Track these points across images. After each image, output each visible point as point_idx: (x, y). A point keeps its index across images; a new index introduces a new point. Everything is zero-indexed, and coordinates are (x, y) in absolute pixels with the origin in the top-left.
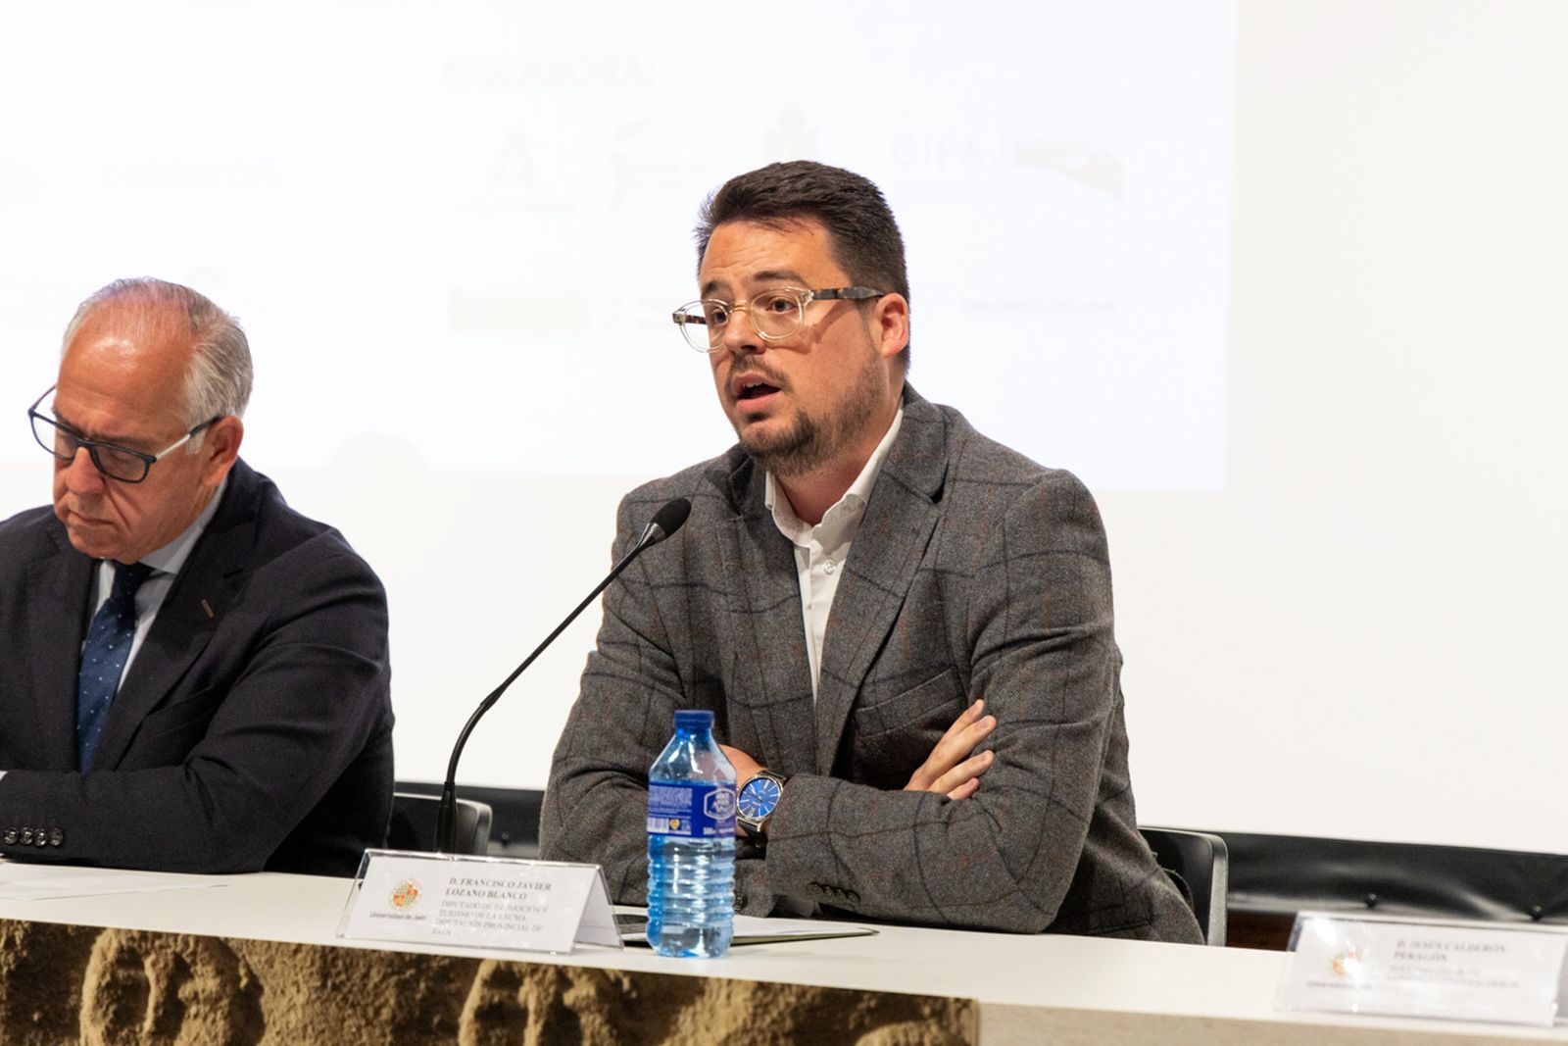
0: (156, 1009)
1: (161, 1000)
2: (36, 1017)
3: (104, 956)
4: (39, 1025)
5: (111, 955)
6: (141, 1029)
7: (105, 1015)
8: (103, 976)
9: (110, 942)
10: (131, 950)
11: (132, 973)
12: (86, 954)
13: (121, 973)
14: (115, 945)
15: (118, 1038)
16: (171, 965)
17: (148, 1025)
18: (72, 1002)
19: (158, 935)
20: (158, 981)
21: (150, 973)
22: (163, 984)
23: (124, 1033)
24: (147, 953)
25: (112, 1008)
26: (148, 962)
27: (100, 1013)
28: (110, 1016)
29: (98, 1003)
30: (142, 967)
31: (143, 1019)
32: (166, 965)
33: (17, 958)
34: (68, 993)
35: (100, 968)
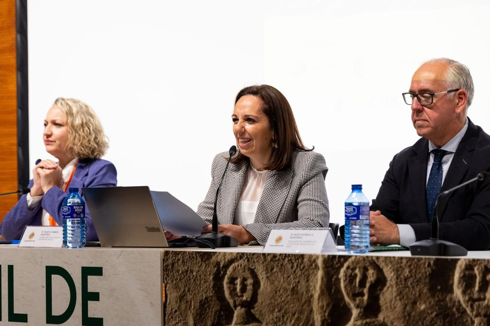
0: (479, 283)
1: (481, 280)
2: (439, 287)
3: (461, 267)
4: (440, 290)
5: (463, 267)
6: (474, 290)
7: (462, 286)
8: (461, 273)
9: (462, 263)
10: (470, 265)
11: (471, 272)
12: (455, 267)
13: (467, 273)
14: (464, 263)
15: (467, 293)
16: (483, 269)
17: (477, 288)
18: (451, 282)
19: (478, 260)
20: (479, 274)
21: (476, 272)
22: (481, 275)
23: (469, 291)
24: (475, 266)
25: (464, 284)
26: (476, 269)
27: (460, 285)
28: (464, 286)
29: (459, 282)
30: (473, 270)
31: (474, 287)
32: (482, 269)
33: (432, 270)
34: (449, 280)
35: (460, 271)
